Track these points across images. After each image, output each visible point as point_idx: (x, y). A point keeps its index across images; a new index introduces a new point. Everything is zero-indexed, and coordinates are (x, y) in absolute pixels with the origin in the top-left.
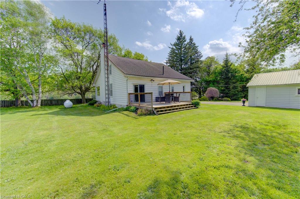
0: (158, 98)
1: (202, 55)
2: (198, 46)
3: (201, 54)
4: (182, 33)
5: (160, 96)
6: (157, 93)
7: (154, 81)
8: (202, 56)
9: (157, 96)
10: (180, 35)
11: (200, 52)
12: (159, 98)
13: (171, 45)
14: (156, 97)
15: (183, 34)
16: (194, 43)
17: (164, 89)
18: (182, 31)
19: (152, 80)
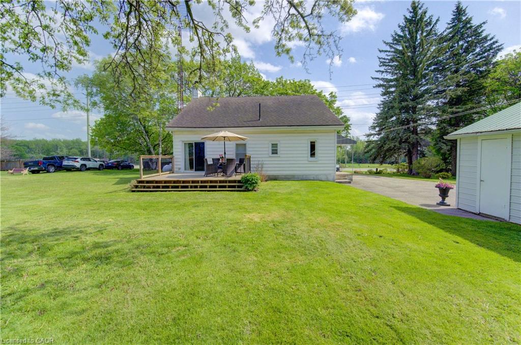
1: (497, 44)
3: (496, 42)
8: (499, 49)
13: (385, 45)
17: (248, 149)
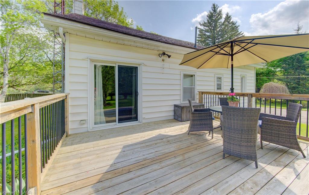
0: (182, 108)
2: (238, 26)
4: (217, 7)
5: (186, 103)
6: (178, 92)
7: (169, 57)
9: (177, 103)
10: (213, 10)
11: (242, 33)
12: (185, 110)
14: (175, 106)
15: (217, 9)
16: (232, 22)
17: (197, 83)
18: (216, 4)
19: (164, 54)
